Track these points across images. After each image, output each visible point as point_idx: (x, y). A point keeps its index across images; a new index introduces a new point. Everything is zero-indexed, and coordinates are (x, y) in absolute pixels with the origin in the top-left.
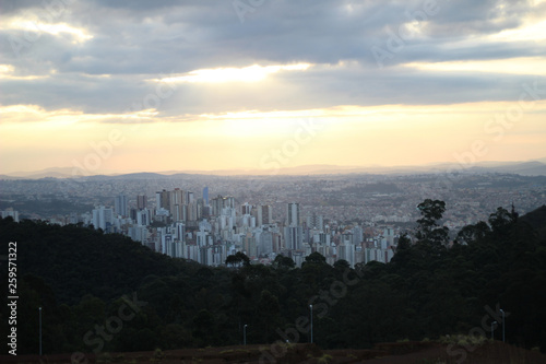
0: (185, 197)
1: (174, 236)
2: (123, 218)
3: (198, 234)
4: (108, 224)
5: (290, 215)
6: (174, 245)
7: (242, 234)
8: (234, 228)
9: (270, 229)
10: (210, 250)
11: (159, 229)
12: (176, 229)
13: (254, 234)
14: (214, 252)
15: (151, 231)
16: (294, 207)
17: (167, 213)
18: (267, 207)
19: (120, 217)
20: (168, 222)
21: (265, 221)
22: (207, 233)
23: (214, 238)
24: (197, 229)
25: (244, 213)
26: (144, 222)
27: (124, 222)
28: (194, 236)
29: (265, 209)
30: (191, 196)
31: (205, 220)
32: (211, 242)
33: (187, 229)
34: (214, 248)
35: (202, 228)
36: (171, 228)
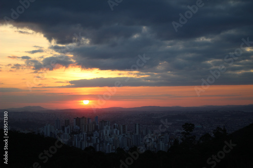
0: (87, 120)
1: (82, 139)
2: (59, 130)
3: (93, 138)
4: (51, 133)
5: (136, 129)
6: (81, 143)
7: (113, 138)
8: (110, 135)
9: (126, 136)
10: (98, 145)
11: (75, 135)
12: (82, 135)
13: (119, 138)
14: (100, 146)
15: (71, 136)
16: (137, 126)
17: (79, 128)
18: (125, 125)
19: (57, 130)
20: (79, 132)
21: (124, 132)
22: (96, 137)
23: (100, 140)
24: (93, 135)
25: (114, 128)
26: (68, 132)
27: (59, 132)
28: (91, 139)
29: (124, 126)
30: (90, 120)
31: (96, 131)
32: (99, 141)
33: (88, 135)
34: (100, 144)
35: (95, 135)
36: (80, 135)
